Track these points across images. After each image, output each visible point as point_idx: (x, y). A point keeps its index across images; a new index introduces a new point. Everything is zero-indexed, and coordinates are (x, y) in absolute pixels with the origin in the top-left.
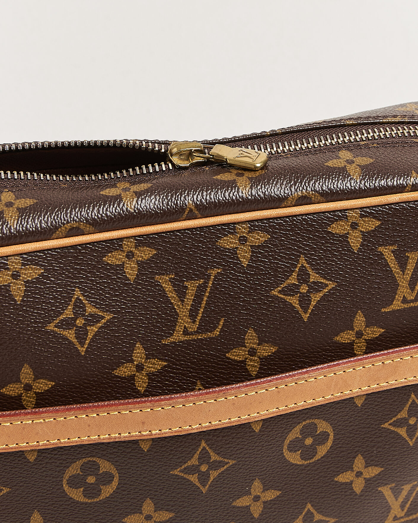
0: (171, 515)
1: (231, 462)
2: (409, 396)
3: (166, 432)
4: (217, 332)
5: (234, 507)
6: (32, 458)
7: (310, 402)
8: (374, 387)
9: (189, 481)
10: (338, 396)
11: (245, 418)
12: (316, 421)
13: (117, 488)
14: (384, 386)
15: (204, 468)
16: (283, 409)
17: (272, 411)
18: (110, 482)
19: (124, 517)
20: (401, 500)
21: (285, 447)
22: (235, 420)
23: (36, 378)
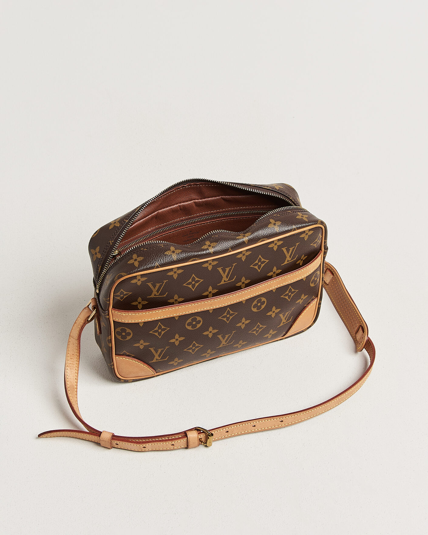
0: (218, 330)
1: (236, 313)
2: (289, 287)
3: (218, 307)
4: (234, 280)
5: (236, 326)
6: (177, 319)
7: (260, 293)
8: (279, 286)
9: (223, 320)
10: (268, 290)
11: (241, 300)
12: (261, 298)
13: (202, 325)
14: (282, 285)
15: (228, 316)
16: (252, 296)
17: (249, 297)
18: (200, 323)
19: (203, 333)
20: (285, 317)
21: (252, 307)
22: (238, 301)
23: (179, 298)
